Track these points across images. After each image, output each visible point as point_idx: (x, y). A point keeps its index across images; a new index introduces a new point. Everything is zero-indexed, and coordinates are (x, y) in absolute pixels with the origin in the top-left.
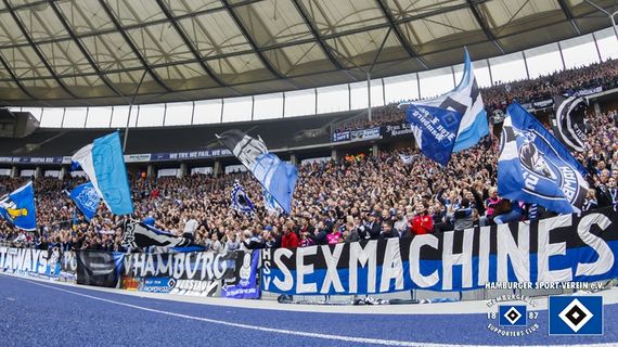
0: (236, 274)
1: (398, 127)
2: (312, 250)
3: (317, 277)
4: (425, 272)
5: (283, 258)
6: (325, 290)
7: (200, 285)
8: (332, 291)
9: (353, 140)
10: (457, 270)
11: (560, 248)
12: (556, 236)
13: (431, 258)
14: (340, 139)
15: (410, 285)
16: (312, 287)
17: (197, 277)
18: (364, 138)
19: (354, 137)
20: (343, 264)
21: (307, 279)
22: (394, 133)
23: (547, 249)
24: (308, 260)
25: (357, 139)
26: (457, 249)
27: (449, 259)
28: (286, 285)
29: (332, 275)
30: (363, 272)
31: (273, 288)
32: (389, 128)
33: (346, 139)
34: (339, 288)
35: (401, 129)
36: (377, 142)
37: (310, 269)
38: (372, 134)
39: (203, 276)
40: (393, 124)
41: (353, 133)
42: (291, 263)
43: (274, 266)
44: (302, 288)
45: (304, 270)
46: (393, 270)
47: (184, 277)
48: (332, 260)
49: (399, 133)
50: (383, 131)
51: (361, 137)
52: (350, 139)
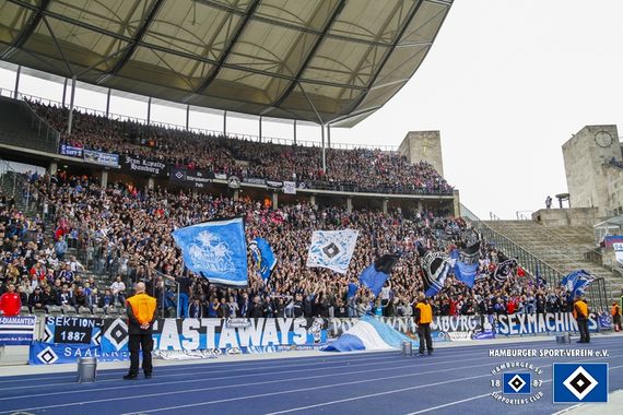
0: (482, 327)
1: (138, 162)
2: (514, 316)
3: (517, 327)
4: (551, 325)
5: (503, 319)
6: (521, 332)
7: (462, 334)
9: (87, 160)
10: (560, 325)
13: (552, 321)
14: (70, 153)
15: (548, 330)
16: (516, 331)
17: (459, 329)
18: (99, 162)
19: (88, 156)
20: (526, 322)
21: (514, 328)
22: (133, 167)
24: (513, 320)
25: (91, 160)
26: (559, 319)
27: (557, 322)
28: (505, 331)
29: (523, 327)
30: (533, 326)
31: (500, 333)
32: (128, 160)
33: (77, 156)
34: (526, 331)
35: (141, 164)
36: (111, 170)
37: (515, 324)
38: (109, 160)
39: (463, 328)
40: (133, 156)
41: (87, 152)
42: (507, 321)
43: (499, 323)
44: (513, 332)
45: (512, 324)
46: (542, 325)
47: (451, 330)
48: (522, 321)
49: (139, 168)
50: (121, 160)
51: (96, 159)
52: (82, 157)
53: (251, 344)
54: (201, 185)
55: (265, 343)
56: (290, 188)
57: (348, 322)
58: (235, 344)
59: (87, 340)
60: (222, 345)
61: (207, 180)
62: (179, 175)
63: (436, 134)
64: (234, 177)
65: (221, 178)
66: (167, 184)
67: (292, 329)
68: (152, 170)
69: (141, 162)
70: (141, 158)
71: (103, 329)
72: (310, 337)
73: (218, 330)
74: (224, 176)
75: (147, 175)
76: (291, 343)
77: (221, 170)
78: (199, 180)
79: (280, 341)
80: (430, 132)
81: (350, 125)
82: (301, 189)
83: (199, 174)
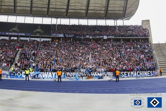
2: (126, 72)
4: (138, 75)
5: (122, 73)
6: (128, 76)
8: (129, 77)
9: (57, 36)
10: (141, 75)
11: (149, 74)
12: (149, 73)
13: (139, 74)
14: (53, 35)
15: (137, 76)
16: (126, 76)
17: (107, 76)
18: (60, 36)
20: (130, 74)
21: (126, 75)
22: (67, 36)
23: (148, 74)
25: (58, 36)
26: (141, 73)
27: (140, 74)
28: (123, 76)
29: (129, 75)
30: (132, 75)
31: (121, 77)
32: (66, 35)
33: (55, 36)
34: (130, 76)
35: (69, 36)
36: (62, 38)
38: (62, 36)
39: (109, 75)
40: (67, 34)
41: (57, 34)
42: (124, 74)
44: (125, 76)
46: (135, 74)
47: (104, 76)
48: (129, 74)
49: (68, 36)
50: (64, 35)
53: (45, 77)
54: (83, 39)
55: (49, 77)
56: (105, 37)
57: (72, 74)
58: (41, 77)
59: (14, 75)
60: (39, 77)
61: (84, 37)
62: (77, 37)
63: (149, 21)
64: (91, 36)
65: (88, 36)
66: (75, 39)
68: (71, 36)
70: (69, 34)
71: (17, 73)
74: (89, 36)
75: (71, 38)
76: (55, 78)
77: (87, 35)
78: (82, 38)
79: (52, 77)
80: (147, 20)
82: (108, 37)
83: (82, 36)
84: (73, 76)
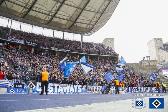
0: (128, 90)
1: (30, 43)
2: (137, 87)
3: (138, 90)
4: (147, 90)
6: (139, 92)
7: (123, 92)
9: (15, 42)
10: (149, 90)
11: (156, 90)
12: (156, 89)
13: (147, 89)
14: (10, 39)
15: (146, 92)
16: (137, 92)
17: (122, 90)
18: (19, 42)
19: (15, 41)
21: (137, 91)
22: (28, 44)
23: (155, 90)
24: (137, 89)
25: (16, 42)
26: (149, 89)
27: (148, 89)
28: (135, 91)
29: (139, 90)
30: (142, 90)
31: (133, 92)
32: (27, 42)
33: (12, 40)
35: (30, 44)
36: (22, 45)
37: (137, 90)
38: (22, 42)
40: (28, 41)
41: (15, 39)
42: (135, 89)
43: (133, 89)
44: (136, 92)
45: (136, 90)
46: (144, 90)
48: (139, 89)
49: (30, 45)
50: (25, 42)
51: (18, 41)
52: (14, 41)
53: (67, 92)
54: (47, 50)
55: (70, 92)
57: (93, 87)
58: (62, 91)
60: (59, 91)
61: (49, 49)
62: (41, 47)
63: (113, 39)
64: (57, 48)
65: (53, 48)
67: (78, 88)
68: (34, 45)
69: (31, 43)
70: (30, 42)
71: (27, 85)
72: (82, 90)
73: (58, 87)
74: (54, 48)
76: (77, 92)
77: (53, 46)
79: (74, 91)
80: (111, 38)
81: (89, 35)
83: (47, 47)
84: (93, 90)
